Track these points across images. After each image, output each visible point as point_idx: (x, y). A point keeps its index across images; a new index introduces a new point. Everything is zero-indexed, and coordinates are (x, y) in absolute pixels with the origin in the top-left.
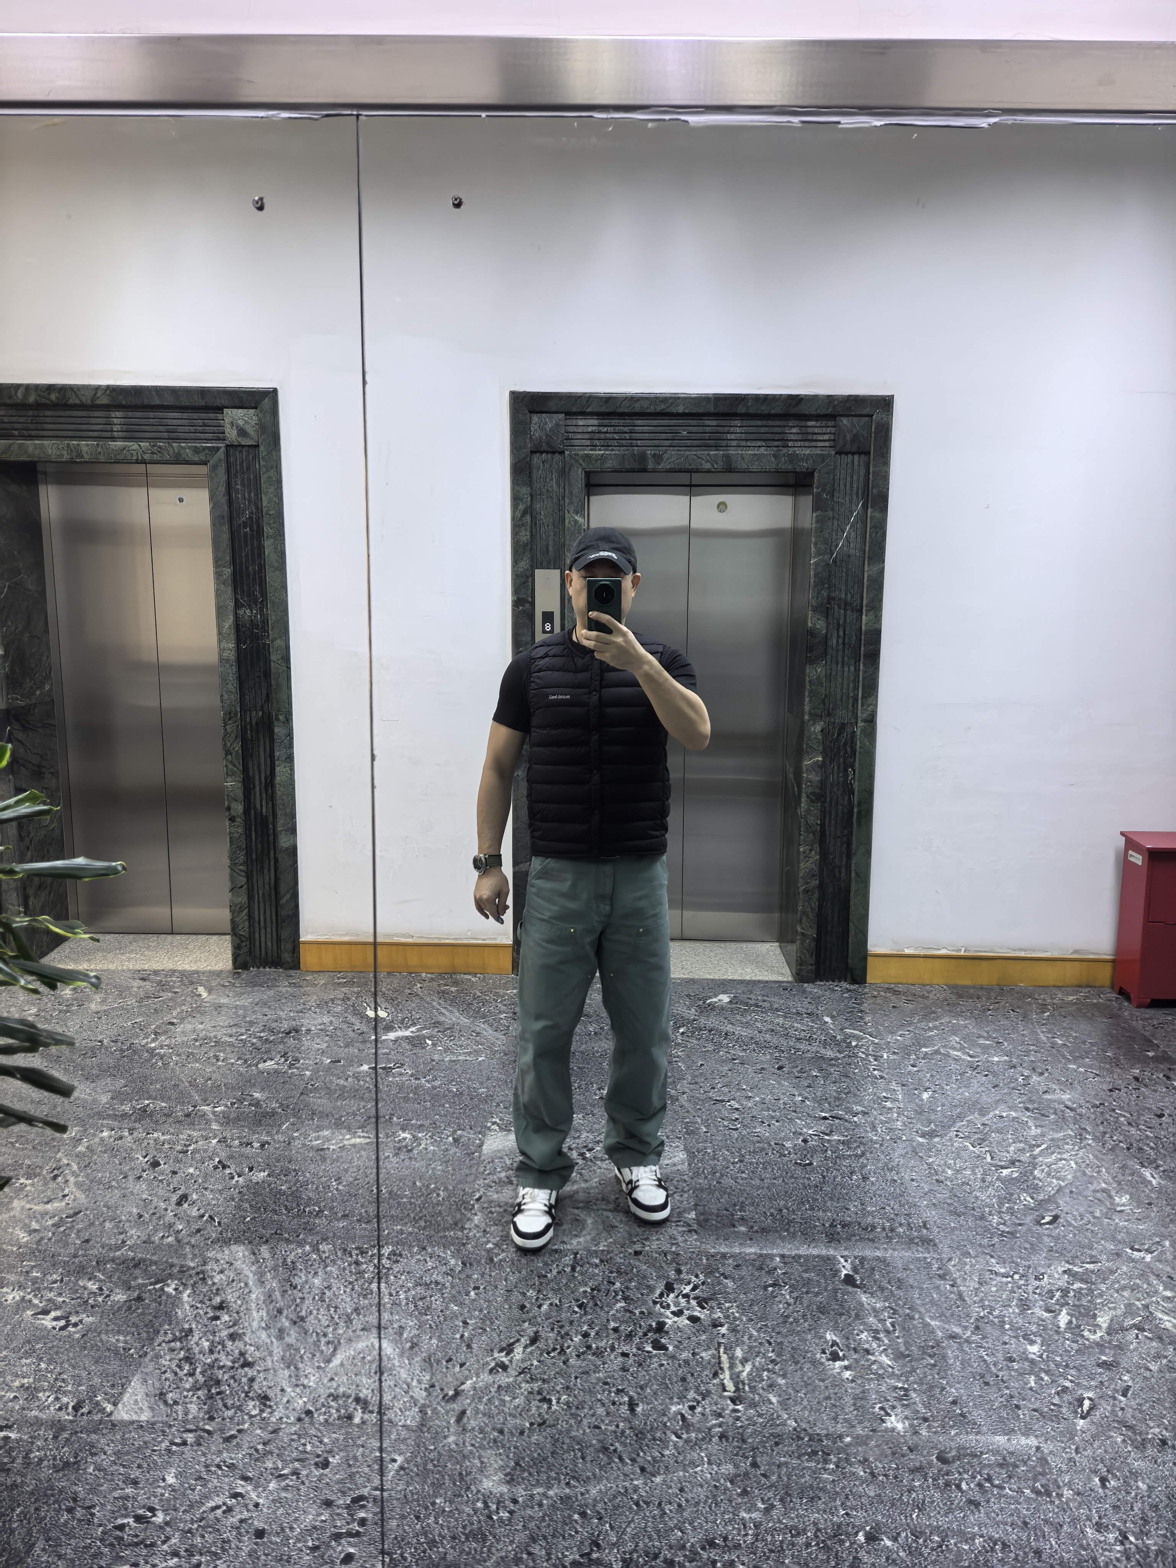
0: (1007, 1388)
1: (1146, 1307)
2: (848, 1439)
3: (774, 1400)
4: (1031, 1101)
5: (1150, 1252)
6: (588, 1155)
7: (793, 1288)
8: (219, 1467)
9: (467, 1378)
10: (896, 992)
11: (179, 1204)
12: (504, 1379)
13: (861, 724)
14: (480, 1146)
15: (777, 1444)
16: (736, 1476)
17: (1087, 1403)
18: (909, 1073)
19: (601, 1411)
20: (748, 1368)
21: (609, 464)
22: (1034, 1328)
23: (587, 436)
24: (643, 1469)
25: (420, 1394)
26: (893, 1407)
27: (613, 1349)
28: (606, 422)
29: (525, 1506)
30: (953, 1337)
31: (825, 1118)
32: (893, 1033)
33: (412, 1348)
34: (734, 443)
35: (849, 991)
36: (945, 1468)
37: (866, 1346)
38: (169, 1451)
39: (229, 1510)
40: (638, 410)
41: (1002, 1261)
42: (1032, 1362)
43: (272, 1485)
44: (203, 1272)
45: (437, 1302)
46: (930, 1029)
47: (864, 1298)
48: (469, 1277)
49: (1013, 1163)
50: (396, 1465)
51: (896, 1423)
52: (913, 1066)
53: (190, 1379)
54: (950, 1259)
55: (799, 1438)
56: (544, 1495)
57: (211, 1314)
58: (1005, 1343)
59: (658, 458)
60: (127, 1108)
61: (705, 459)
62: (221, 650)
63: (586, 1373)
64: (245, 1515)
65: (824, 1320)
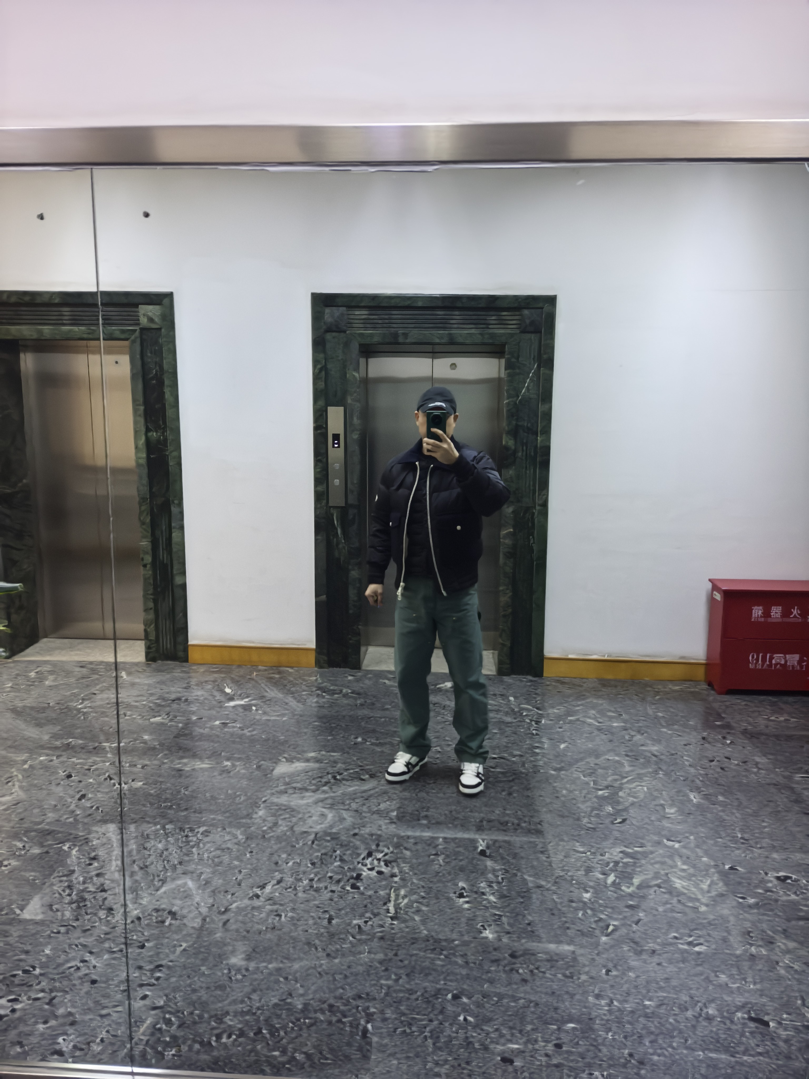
0: (565, 917)
1: (667, 874)
2: (456, 942)
3: (417, 918)
4: (631, 751)
5: (679, 842)
6: (338, 777)
7: (447, 856)
8: (77, 946)
9: (234, 902)
10: (563, 683)
11: (80, 799)
12: (257, 903)
13: (538, 508)
14: (273, 770)
15: (413, 943)
16: (385, 960)
17: (611, 928)
18: (558, 732)
19: (311, 922)
20: (406, 901)
21: (376, 339)
22: (591, 884)
23: (362, 321)
24: (328, 955)
25: (204, 910)
26: (490, 925)
27: (326, 888)
28: (374, 312)
29: (254, 973)
30: (539, 887)
31: (495, 758)
32: (553, 707)
33: (205, 884)
34: (455, 326)
35: (531, 681)
36: (514, 960)
37: (483, 890)
38: (49, 937)
39: (78, 968)
40: (392, 305)
41: (583, 845)
42: (585, 903)
43: (106, 957)
44: (87, 839)
45: (226, 859)
46: (578, 706)
47: (489, 863)
48: (249, 846)
49: (607, 787)
50: (182, 948)
51: (488, 934)
52: (560, 728)
53: (68, 897)
54: (550, 843)
55: (428, 941)
56: (266, 967)
57: (88, 862)
58: (571, 892)
59: (405, 335)
60: (58, 743)
61: (437, 335)
62: (138, 458)
63: (307, 901)
64: (87, 971)
65: (462, 875)
